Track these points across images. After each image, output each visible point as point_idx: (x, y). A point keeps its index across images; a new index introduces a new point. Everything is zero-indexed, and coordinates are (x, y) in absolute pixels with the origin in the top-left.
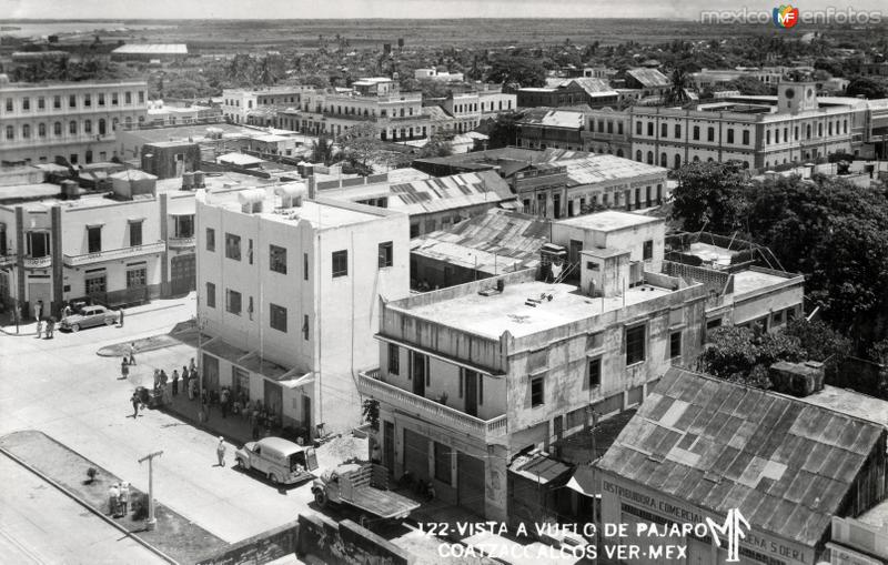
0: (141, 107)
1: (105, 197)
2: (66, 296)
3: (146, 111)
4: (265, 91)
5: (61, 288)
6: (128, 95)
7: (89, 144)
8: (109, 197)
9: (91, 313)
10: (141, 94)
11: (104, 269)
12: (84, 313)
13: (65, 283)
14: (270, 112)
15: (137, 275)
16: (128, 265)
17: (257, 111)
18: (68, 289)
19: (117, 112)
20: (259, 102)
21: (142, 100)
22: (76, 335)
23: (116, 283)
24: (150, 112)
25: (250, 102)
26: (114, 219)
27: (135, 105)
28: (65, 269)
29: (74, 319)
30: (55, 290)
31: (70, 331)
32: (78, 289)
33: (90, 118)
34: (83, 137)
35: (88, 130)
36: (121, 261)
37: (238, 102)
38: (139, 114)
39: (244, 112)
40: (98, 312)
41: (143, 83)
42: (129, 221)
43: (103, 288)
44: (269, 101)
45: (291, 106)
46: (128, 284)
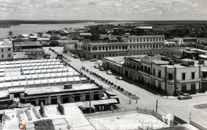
0: (163, 42)
1: (180, 65)
2: (177, 90)
3: (164, 42)
4: (184, 38)
5: (176, 88)
6: (160, 39)
7: (151, 50)
8: (181, 65)
9: (186, 95)
10: (163, 38)
11: (186, 84)
12: (184, 95)
13: (177, 87)
14: (187, 43)
15: (193, 86)
16: (191, 83)
17: (184, 43)
18: (178, 88)
19: (154, 43)
20: (183, 41)
21: (163, 40)
22: (183, 101)
23: (189, 88)
24: (165, 43)
25: (181, 41)
26: (188, 71)
27: (162, 41)
28: (177, 83)
29: (182, 96)
30: (175, 88)
31: (181, 100)
32: (180, 89)
33: (151, 44)
34: (150, 48)
35: (151, 47)
36: (190, 82)
37: (178, 41)
38: (162, 43)
39: (180, 43)
40: (188, 95)
41: (163, 36)
42: (192, 72)
43: (186, 89)
44: (186, 41)
45: (193, 42)
46: (191, 88)
